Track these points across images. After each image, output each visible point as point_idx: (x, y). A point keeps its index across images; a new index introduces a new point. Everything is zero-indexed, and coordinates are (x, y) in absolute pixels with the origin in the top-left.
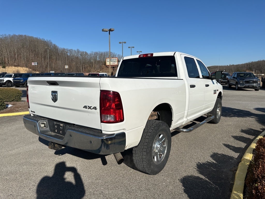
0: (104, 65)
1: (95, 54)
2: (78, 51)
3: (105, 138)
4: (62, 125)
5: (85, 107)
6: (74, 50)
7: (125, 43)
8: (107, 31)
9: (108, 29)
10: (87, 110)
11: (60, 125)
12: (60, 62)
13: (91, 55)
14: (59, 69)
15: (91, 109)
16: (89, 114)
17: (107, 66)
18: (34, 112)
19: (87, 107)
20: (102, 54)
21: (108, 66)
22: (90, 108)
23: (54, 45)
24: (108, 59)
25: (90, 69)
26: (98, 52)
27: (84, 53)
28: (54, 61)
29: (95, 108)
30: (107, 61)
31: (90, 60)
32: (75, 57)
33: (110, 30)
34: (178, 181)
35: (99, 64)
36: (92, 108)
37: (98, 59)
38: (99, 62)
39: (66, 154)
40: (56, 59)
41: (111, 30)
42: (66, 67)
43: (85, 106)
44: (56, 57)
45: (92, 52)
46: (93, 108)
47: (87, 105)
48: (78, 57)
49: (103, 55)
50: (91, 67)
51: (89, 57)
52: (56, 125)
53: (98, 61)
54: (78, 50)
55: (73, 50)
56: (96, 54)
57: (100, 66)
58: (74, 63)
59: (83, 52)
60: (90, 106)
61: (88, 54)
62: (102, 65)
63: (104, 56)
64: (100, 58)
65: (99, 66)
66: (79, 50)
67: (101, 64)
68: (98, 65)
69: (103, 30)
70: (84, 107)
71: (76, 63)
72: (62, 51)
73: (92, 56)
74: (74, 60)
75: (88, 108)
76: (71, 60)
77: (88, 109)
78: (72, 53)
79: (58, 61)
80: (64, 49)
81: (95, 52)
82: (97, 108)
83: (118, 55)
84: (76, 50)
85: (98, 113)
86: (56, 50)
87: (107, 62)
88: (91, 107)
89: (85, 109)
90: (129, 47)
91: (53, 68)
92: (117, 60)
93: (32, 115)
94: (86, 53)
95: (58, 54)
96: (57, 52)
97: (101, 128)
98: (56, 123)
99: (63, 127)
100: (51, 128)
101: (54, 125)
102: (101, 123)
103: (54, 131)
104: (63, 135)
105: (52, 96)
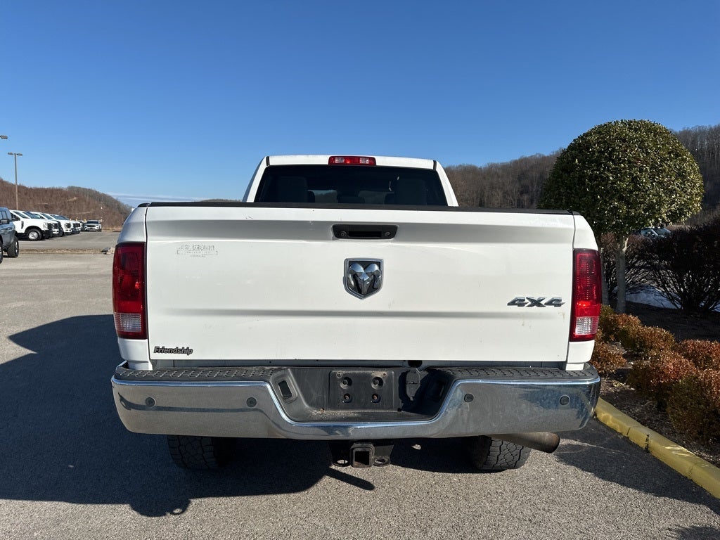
4: (379, 374)
5: (519, 302)
10: (524, 309)
11: (369, 376)
15: (540, 306)
16: (526, 321)
18: (189, 351)
19: (526, 301)
22: (536, 303)
29: (556, 303)
36: (543, 302)
43: (516, 300)
46: (550, 303)
52: (348, 379)
60: (537, 298)
70: (513, 303)
75: (526, 305)
82: (563, 301)
85: (564, 315)
88: (540, 300)
89: (515, 308)
97: (567, 356)
98: (346, 374)
99: (389, 378)
100: (315, 396)
101: (331, 381)
102: (570, 343)
103: (333, 405)
104: (388, 409)
105: (350, 276)
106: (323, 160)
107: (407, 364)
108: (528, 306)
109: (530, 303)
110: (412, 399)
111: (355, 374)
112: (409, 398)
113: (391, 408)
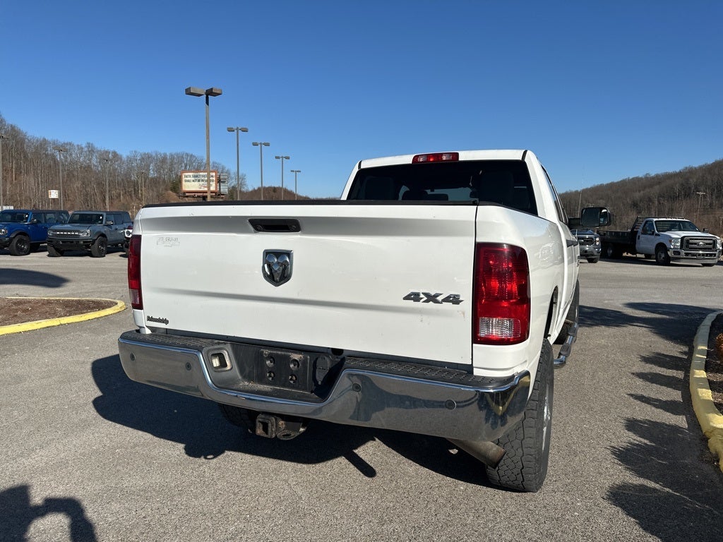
0: (171, 190)
1: (142, 160)
2: (91, 150)
3: (492, 391)
4: (296, 357)
5: (415, 297)
6: (78, 146)
7: (245, 130)
8: (199, 95)
9: (203, 91)
10: (420, 305)
11: (288, 357)
12: (30, 181)
13: (130, 160)
14: (26, 200)
15: (437, 302)
16: (425, 317)
17: (185, 193)
18: (166, 322)
19: (422, 296)
20: (164, 160)
21: (187, 194)
22: (431, 298)
23: (13, 128)
24: (187, 174)
25: (126, 203)
26: (154, 155)
27: (110, 156)
28: (12, 177)
29: (455, 300)
30: (184, 179)
31: (128, 175)
32: (81, 167)
33: (210, 93)
34: (606, 503)
35: (156, 187)
36: (440, 298)
37: (152, 174)
38: (155, 182)
39: (227, 453)
40: (19, 169)
41: (213, 91)
42: (54, 194)
43: (413, 294)
44: (17, 163)
45: (135, 152)
46: (447, 300)
47: (421, 290)
48: (89, 166)
49: (169, 161)
50: (131, 195)
51: (124, 166)
52: (271, 357)
53: (152, 179)
54: (89, 145)
55: (76, 144)
56: (147, 158)
57: (158, 192)
58: (78, 184)
59: (107, 152)
60: (433, 294)
61: (121, 159)
62: (166, 190)
63: (172, 164)
64: (158, 170)
65: (155, 194)
66: (92, 144)
67: (163, 187)
68: (153, 190)
69: (188, 92)
70: (407, 298)
71: (83, 183)
72: (36, 148)
73: (134, 164)
74: (75, 173)
75: (422, 300)
76: (68, 175)
77: (426, 301)
78: (71, 154)
79: (23, 178)
80: (44, 140)
81: (145, 154)
82: (461, 299)
83: (213, 163)
84: (83, 146)
85: (464, 313)
86: (17, 142)
87: (184, 183)
88: (437, 295)
89: (411, 303)
90: (255, 144)
91: (8, 197)
92: (214, 179)
93: (148, 332)
94: (115, 154)
95: (24, 157)
96: (23, 148)
97: (472, 359)
98: (271, 353)
99: (305, 362)
100: (247, 370)
101: (260, 359)
102: (474, 345)
103: (261, 380)
104: (303, 390)
105: (266, 266)
106: (407, 159)
107: (330, 352)
108: (424, 302)
109: (426, 298)
110: (320, 383)
111: (277, 354)
112: (318, 382)
113: (305, 389)
